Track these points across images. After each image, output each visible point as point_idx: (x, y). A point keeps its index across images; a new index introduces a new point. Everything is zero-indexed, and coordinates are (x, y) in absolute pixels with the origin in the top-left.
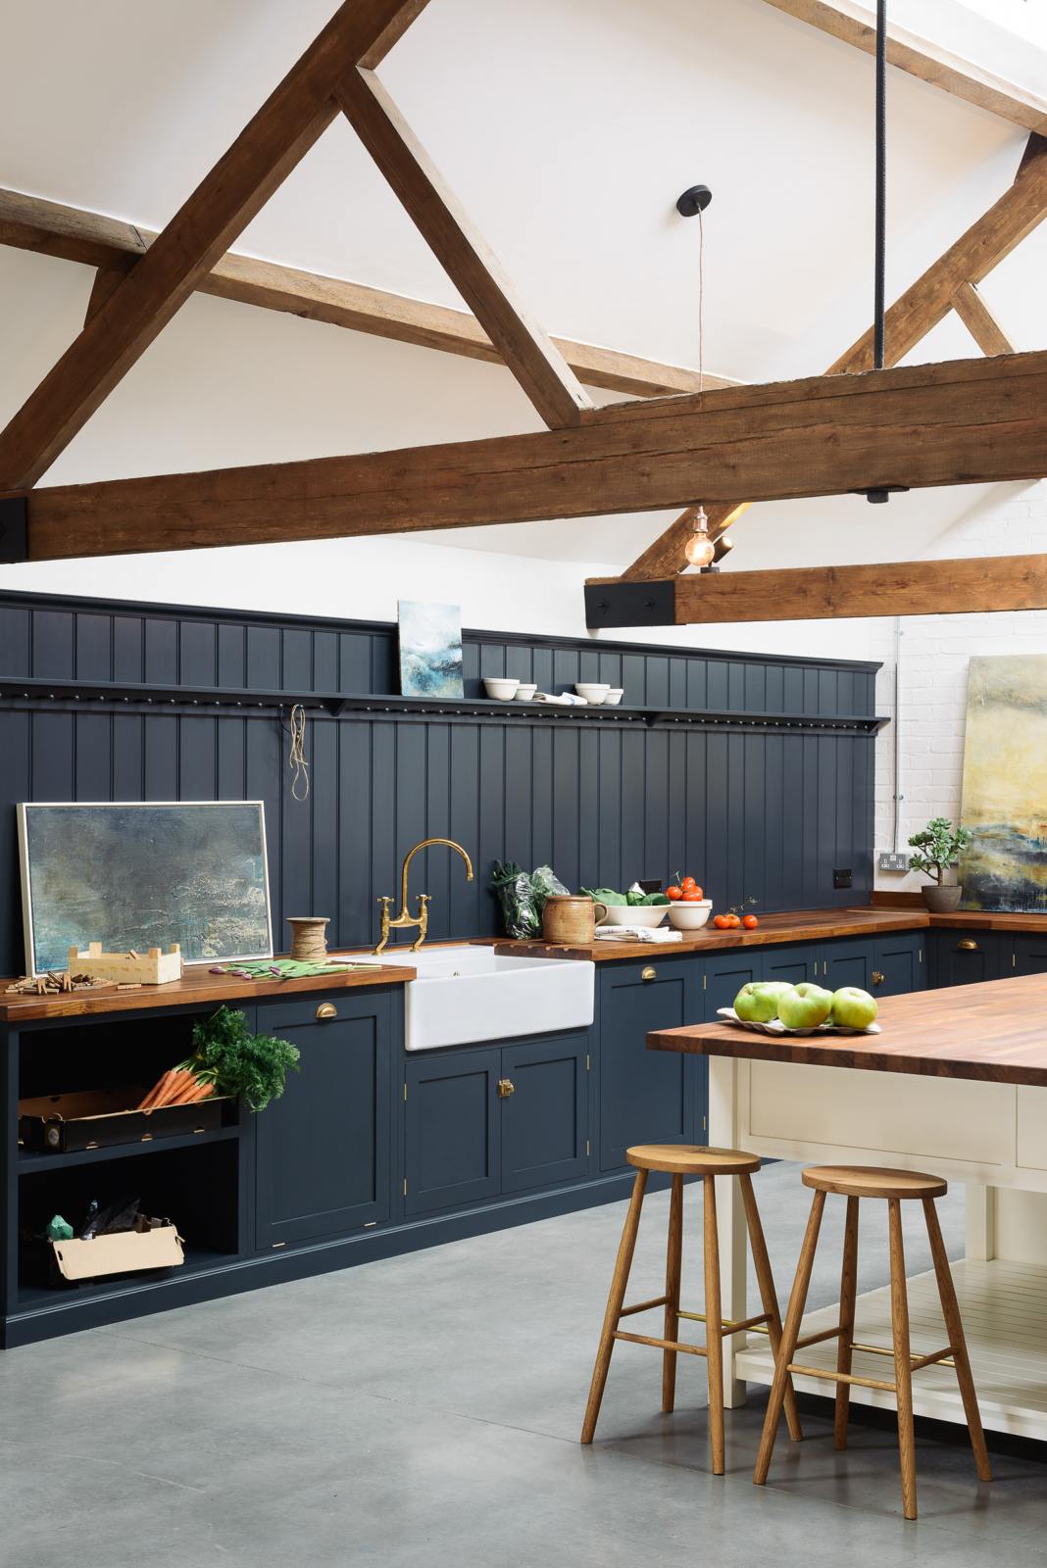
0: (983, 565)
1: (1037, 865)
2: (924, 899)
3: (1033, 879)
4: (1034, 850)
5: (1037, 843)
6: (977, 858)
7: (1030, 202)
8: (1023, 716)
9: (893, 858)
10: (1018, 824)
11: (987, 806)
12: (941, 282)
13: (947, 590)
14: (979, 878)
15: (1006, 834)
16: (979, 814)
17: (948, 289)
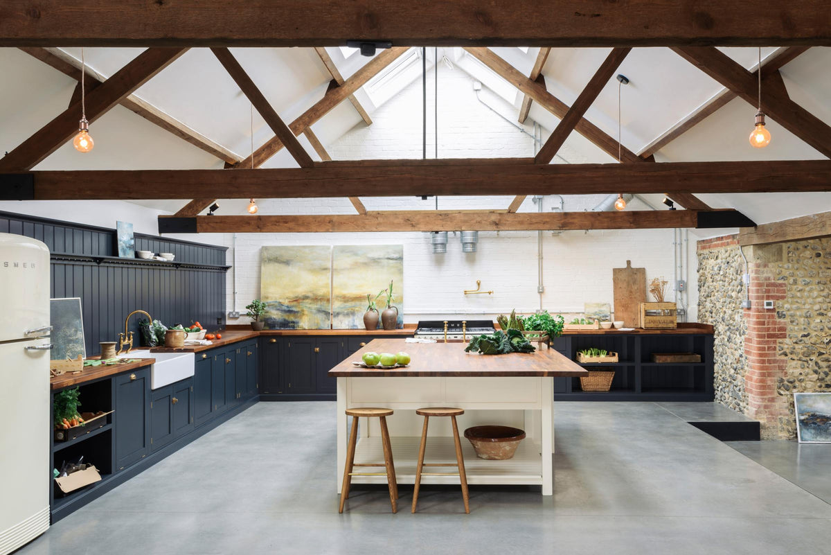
0: (315, 217)
1: (288, 314)
2: (252, 327)
3: (287, 318)
4: (286, 308)
5: (288, 307)
6: (267, 312)
7: (330, 103)
8: (282, 266)
9: (234, 313)
10: (281, 301)
11: (270, 295)
12: (299, 125)
13: (303, 224)
14: (268, 319)
15: (277, 304)
16: (267, 298)
17: (302, 127)
